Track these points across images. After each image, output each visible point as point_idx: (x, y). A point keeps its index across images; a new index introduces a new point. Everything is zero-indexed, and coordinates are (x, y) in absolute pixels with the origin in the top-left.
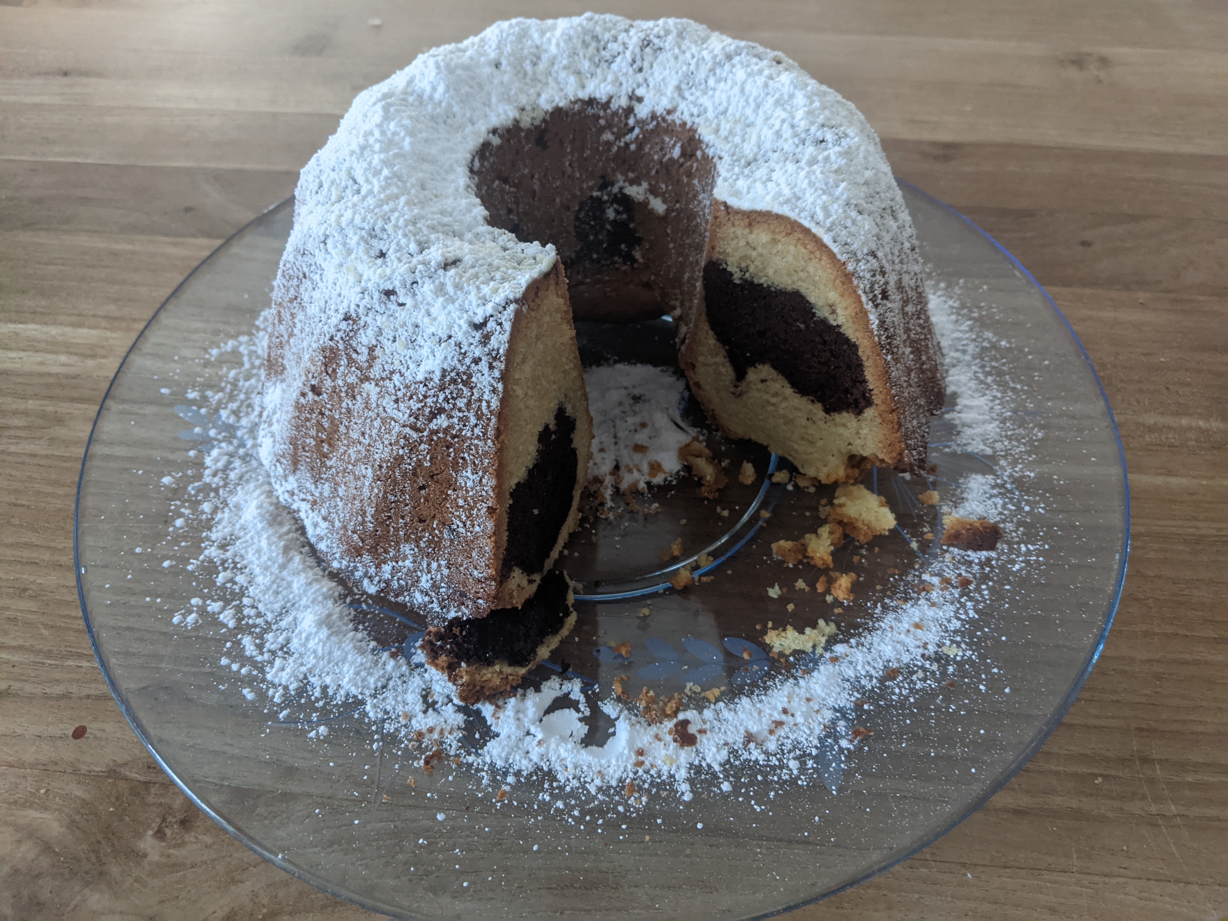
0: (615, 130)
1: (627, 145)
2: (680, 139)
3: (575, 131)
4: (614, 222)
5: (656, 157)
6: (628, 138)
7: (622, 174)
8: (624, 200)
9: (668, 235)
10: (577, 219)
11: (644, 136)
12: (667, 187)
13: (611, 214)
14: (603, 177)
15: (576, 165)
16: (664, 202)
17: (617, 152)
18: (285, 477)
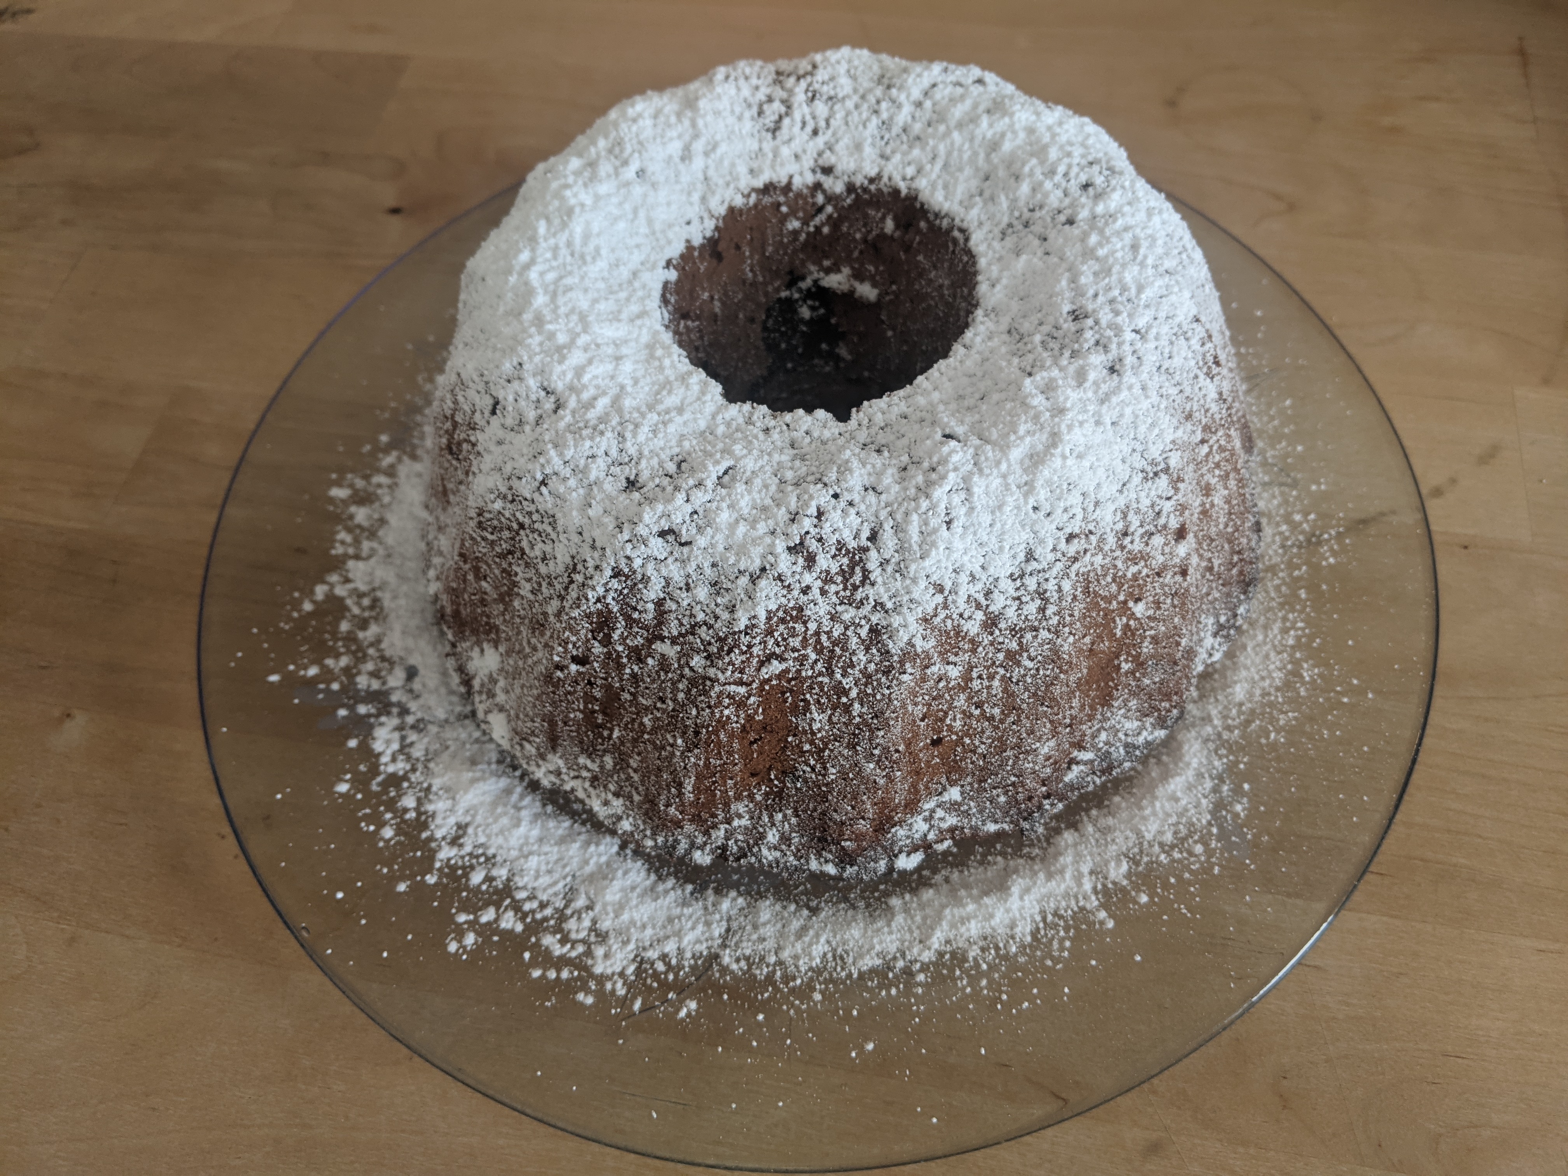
0: (801, 214)
1: (818, 229)
2: (889, 210)
3: (751, 229)
4: (810, 322)
5: (858, 236)
6: (818, 220)
7: (814, 263)
8: (820, 294)
9: (883, 322)
10: (765, 329)
11: (839, 215)
12: (877, 268)
13: (805, 312)
14: (791, 273)
15: (757, 268)
16: (874, 285)
17: (806, 240)
18: (542, 757)
